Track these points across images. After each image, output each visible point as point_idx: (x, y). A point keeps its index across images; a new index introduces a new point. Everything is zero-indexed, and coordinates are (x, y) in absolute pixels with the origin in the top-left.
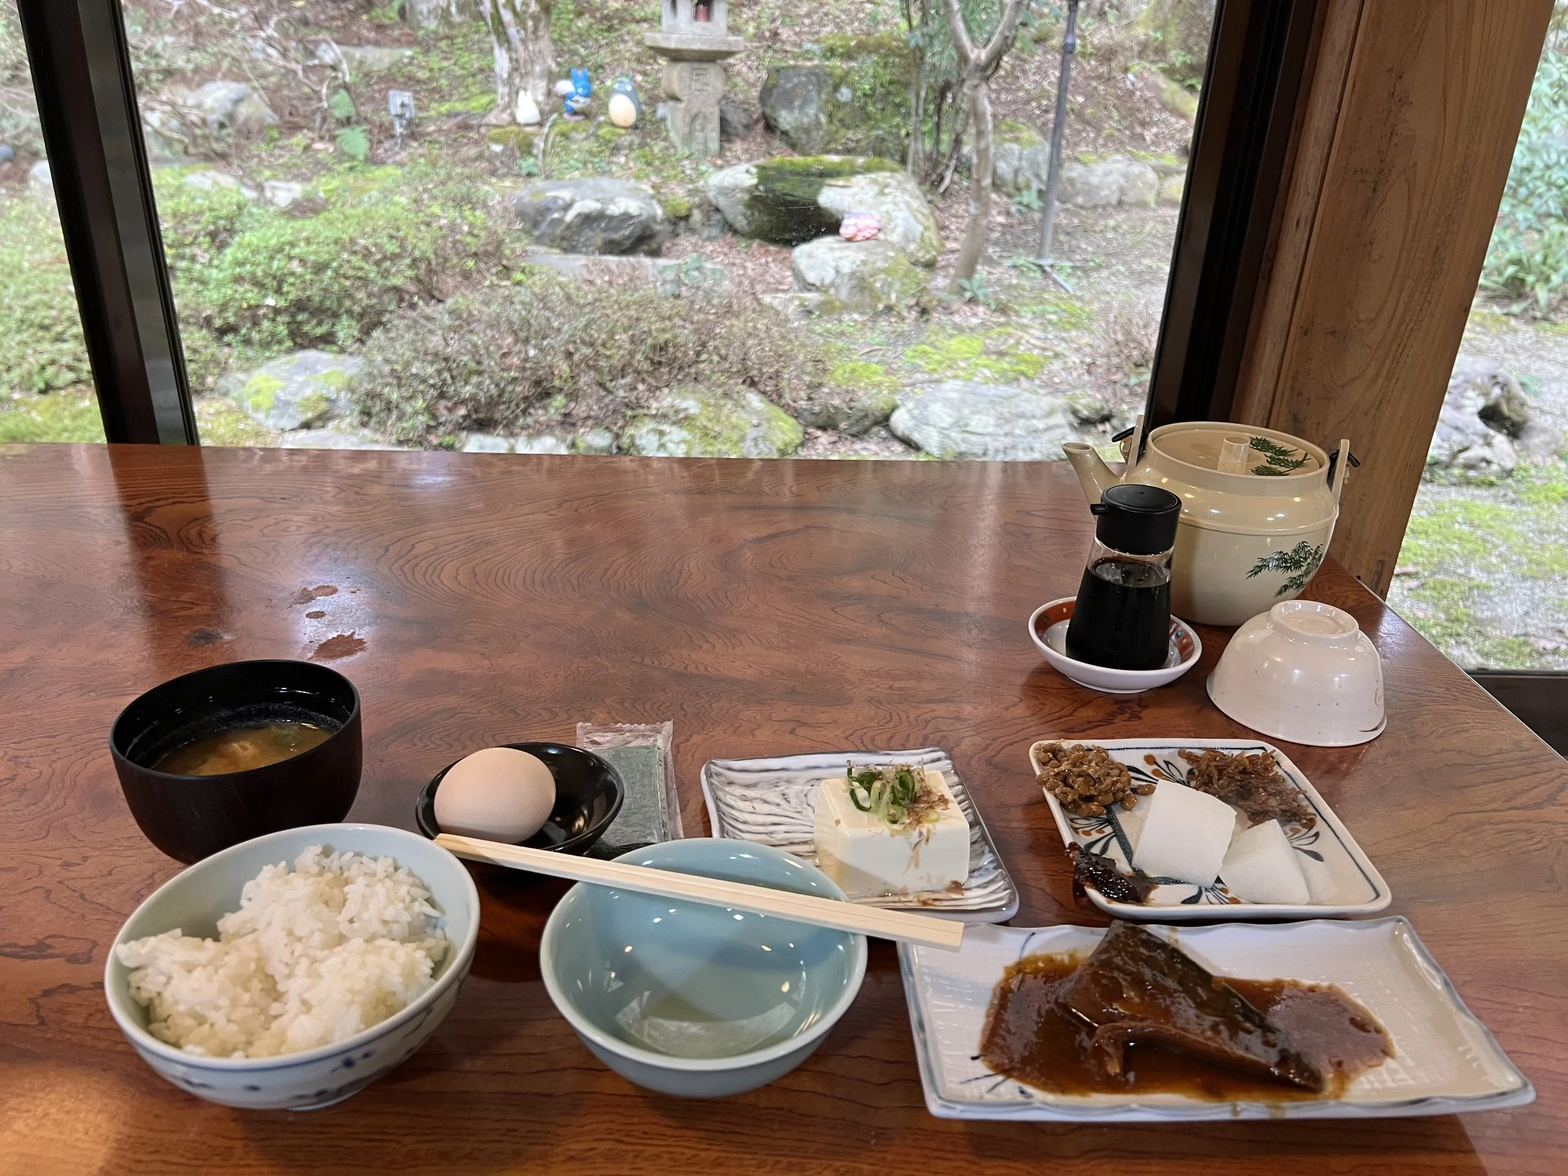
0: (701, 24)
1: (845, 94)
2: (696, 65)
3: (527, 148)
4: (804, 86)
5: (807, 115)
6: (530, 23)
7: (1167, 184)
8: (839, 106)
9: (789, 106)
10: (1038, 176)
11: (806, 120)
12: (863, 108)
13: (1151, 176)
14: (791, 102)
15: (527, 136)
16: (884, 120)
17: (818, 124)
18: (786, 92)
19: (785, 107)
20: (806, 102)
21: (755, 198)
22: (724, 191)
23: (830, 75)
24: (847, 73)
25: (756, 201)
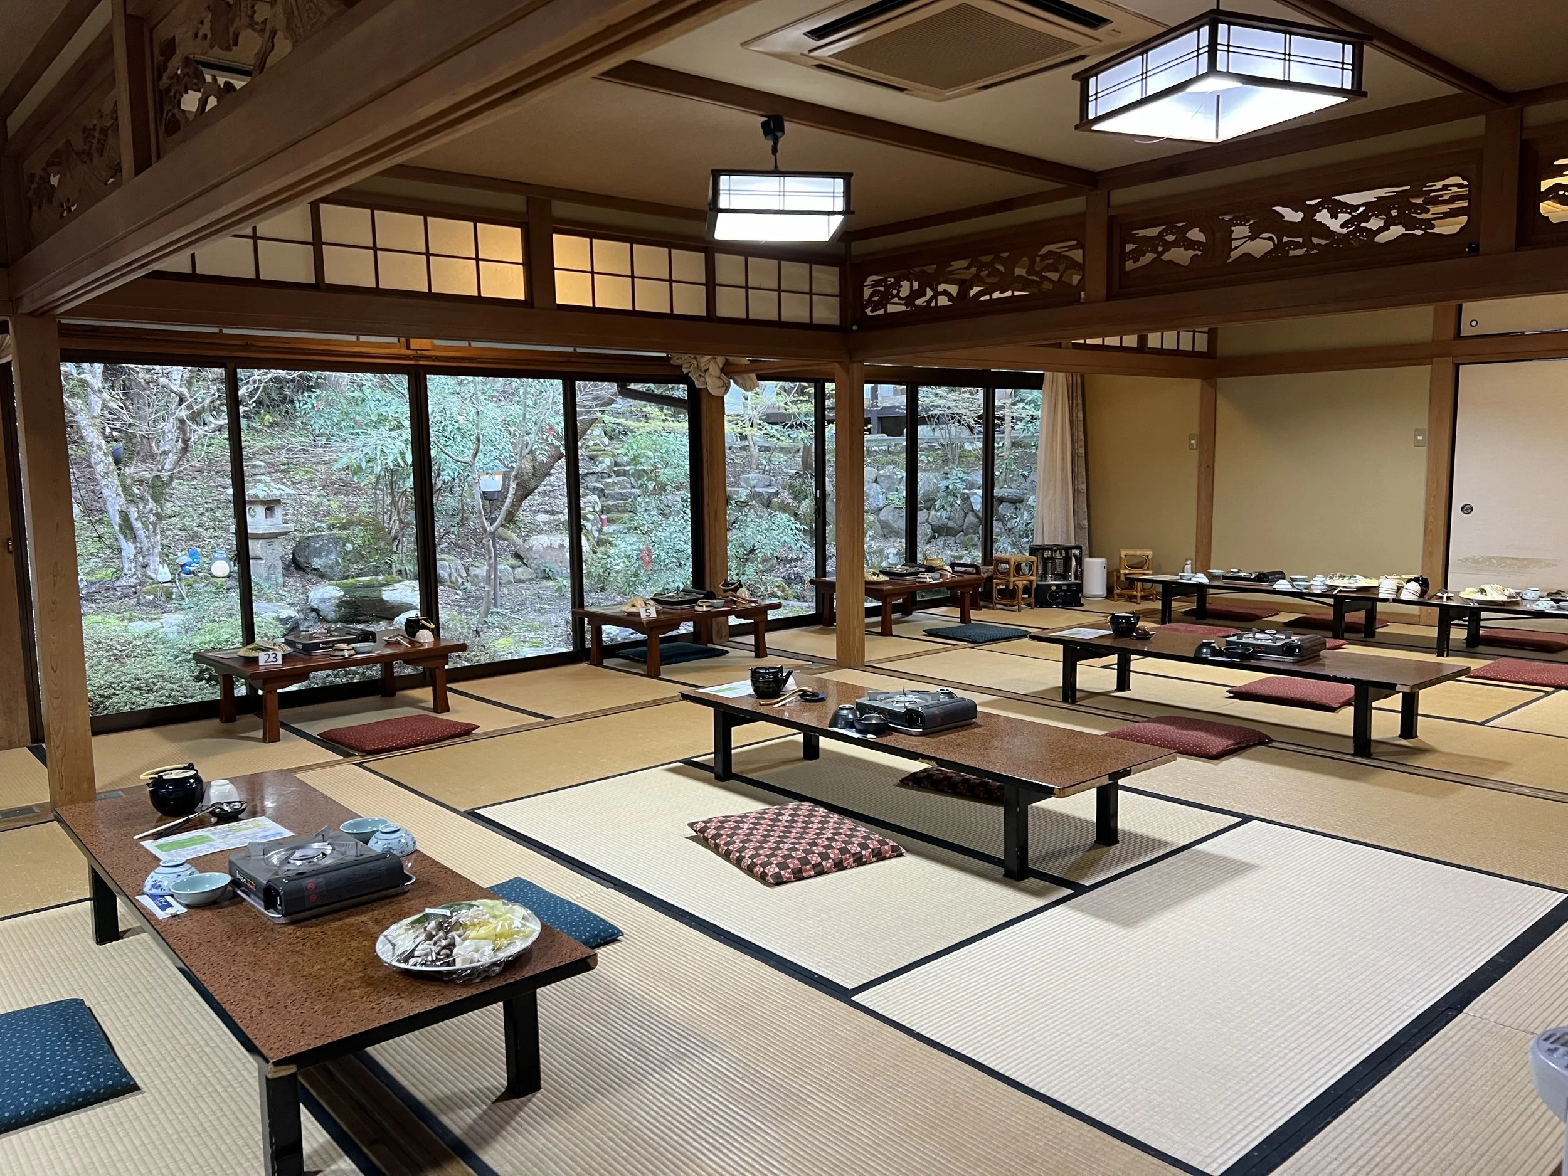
0: (269, 519)
1: (349, 547)
2: (268, 540)
3: (169, 595)
4: (327, 544)
5: (330, 559)
6: (151, 527)
7: (516, 572)
8: (347, 553)
9: (320, 557)
10: (460, 576)
11: (330, 562)
12: (360, 553)
13: (510, 569)
14: (320, 554)
15: (168, 588)
16: (371, 557)
17: (338, 563)
18: (316, 549)
19: (315, 557)
20: (329, 552)
21: (343, 602)
22: (323, 601)
23: (340, 538)
24: (348, 536)
25: (342, 604)
